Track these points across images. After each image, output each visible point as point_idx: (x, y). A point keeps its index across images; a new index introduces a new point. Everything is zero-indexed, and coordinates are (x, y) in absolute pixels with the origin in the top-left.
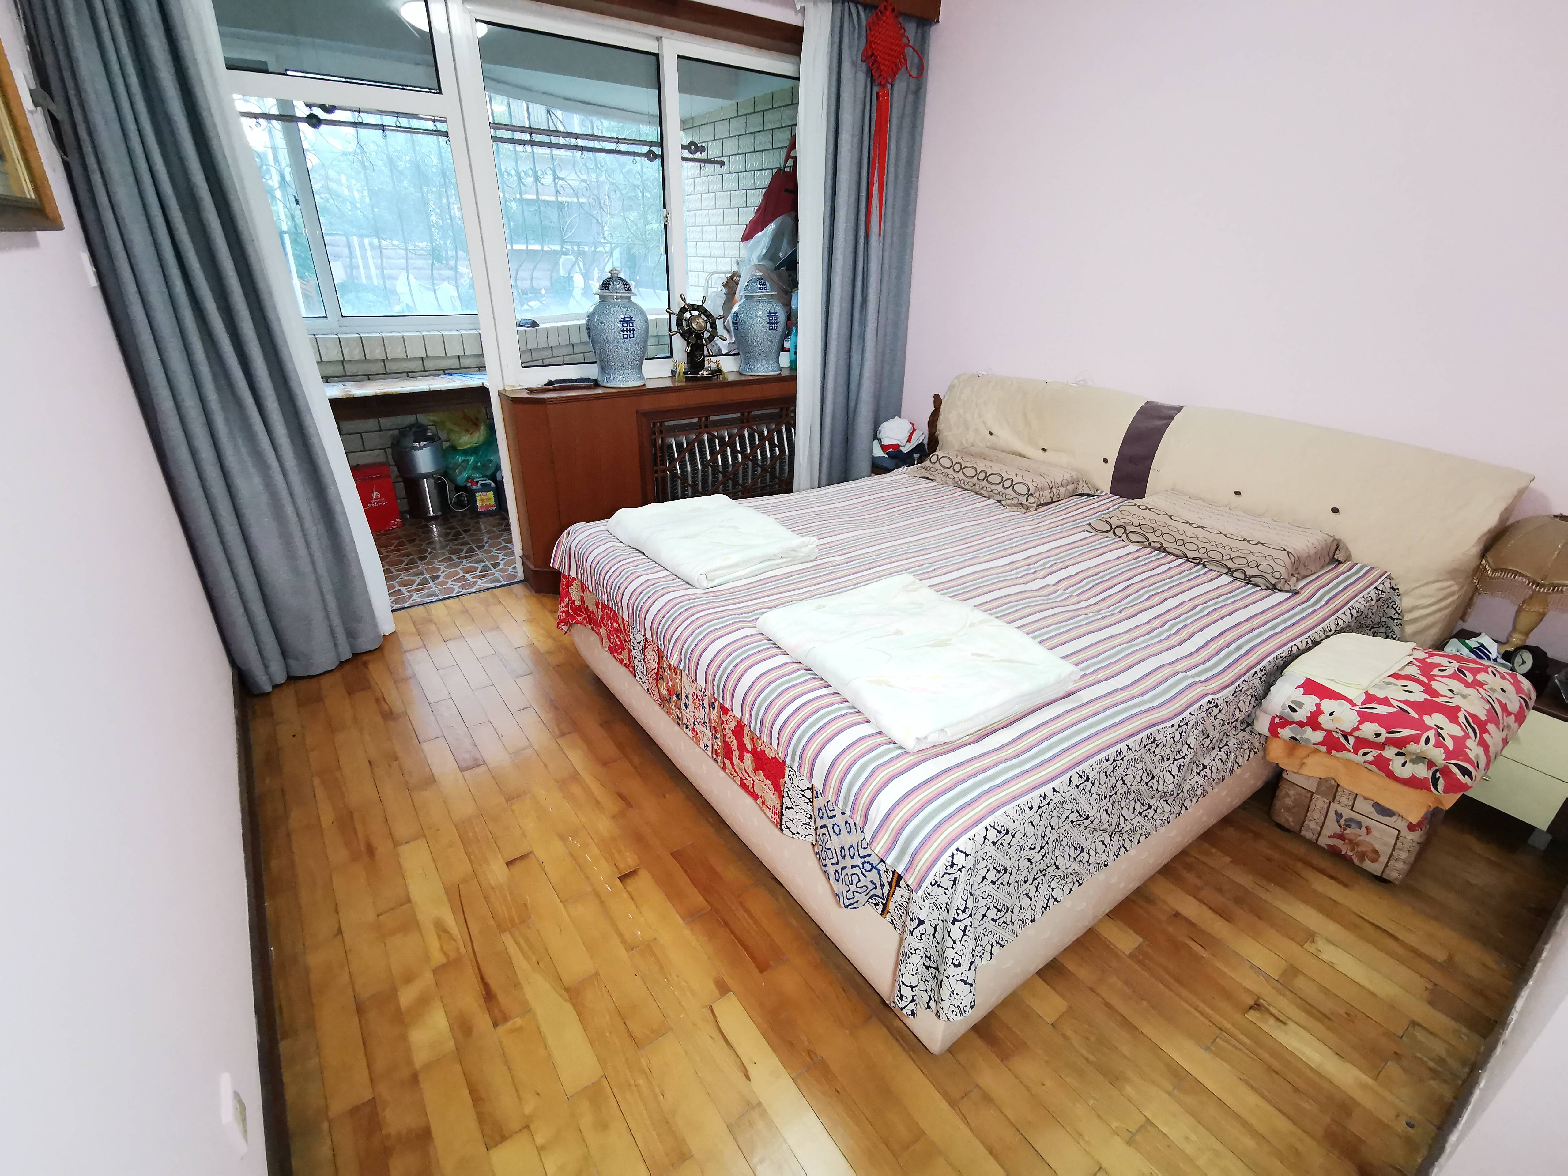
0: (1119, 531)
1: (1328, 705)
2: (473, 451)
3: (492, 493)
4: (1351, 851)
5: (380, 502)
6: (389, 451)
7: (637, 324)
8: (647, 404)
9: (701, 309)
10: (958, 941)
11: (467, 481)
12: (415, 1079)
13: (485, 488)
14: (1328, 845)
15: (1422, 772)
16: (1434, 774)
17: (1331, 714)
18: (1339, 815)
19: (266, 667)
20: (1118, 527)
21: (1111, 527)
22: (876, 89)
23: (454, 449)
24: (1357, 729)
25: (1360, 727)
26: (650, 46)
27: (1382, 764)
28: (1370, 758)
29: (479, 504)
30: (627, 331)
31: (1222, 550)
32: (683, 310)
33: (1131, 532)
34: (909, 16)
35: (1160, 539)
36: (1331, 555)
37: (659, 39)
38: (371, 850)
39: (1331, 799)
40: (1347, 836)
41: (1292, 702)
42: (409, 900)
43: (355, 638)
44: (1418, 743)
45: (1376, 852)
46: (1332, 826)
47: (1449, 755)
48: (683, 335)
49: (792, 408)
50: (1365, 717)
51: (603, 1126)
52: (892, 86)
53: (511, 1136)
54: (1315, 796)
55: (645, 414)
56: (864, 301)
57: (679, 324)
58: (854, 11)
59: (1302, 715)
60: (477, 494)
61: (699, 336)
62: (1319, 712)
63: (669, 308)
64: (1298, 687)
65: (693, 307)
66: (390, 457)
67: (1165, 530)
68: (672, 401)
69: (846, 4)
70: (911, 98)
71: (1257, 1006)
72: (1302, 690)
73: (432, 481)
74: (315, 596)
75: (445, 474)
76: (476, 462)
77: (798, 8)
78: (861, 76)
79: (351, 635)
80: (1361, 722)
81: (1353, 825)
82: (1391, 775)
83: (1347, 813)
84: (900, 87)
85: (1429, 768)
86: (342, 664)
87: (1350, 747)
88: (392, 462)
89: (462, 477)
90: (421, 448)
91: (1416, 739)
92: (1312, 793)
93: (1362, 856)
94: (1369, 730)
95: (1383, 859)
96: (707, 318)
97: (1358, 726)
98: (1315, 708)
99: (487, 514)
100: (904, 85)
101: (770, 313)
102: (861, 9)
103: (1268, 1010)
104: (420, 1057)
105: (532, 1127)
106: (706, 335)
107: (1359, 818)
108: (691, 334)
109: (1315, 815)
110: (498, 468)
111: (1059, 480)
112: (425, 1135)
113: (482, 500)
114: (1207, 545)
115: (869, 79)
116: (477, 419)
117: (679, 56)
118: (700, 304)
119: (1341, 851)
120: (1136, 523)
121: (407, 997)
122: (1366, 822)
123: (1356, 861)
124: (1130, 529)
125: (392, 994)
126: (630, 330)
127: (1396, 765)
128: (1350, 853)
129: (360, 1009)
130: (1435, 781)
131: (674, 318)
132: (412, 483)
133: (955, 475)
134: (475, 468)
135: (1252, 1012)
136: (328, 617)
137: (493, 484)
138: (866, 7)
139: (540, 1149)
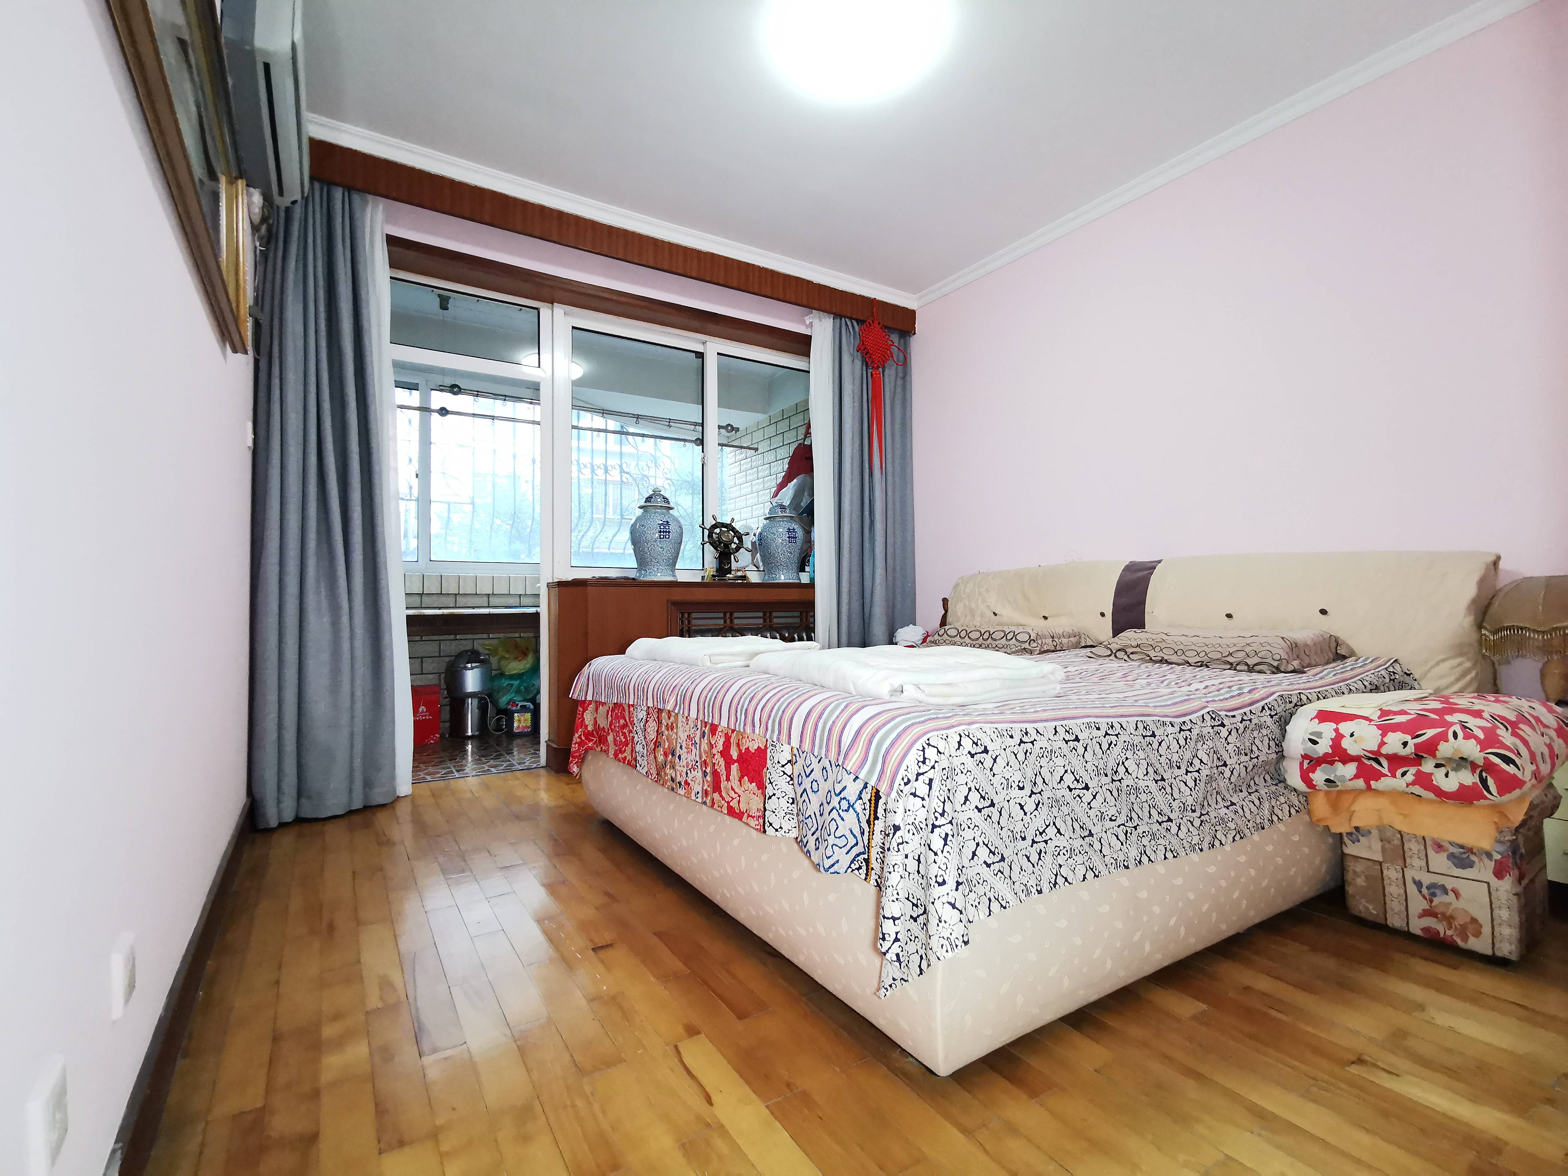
0: (1120, 654)
1: (1345, 728)
2: (519, 676)
3: (529, 714)
4: (1450, 928)
5: (425, 716)
6: (443, 676)
7: (673, 527)
8: (678, 595)
9: (730, 527)
10: (939, 853)
11: (508, 703)
12: (316, 1094)
13: (524, 709)
14: (1423, 929)
15: (1468, 778)
16: (1481, 776)
17: (1352, 735)
18: (1419, 884)
19: (279, 802)
20: (1119, 650)
21: (1111, 651)
22: (870, 371)
23: (502, 675)
24: (1382, 744)
25: (1385, 740)
26: (699, 348)
27: (1424, 780)
28: (1410, 777)
29: (516, 725)
30: (663, 532)
31: (1220, 649)
32: (714, 526)
33: (1132, 653)
34: (892, 329)
35: (1161, 654)
36: (1334, 650)
37: (704, 343)
38: (331, 928)
39: (1401, 862)
40: (1437, 911)
41: (1311, 734)
42: (359, 962)
43: (371, 789)
44: (1447, 741)
45: (1474, 920)
46: (1418, 904)
47: (1484, 745)
48: (711, 544)
49: (811, 614)
50: (1385, 730)
51: (525, 1139)
52: (883, 372)
53: (411, 1143)
54: (1385, 866)
55: (675, 604)
56: (872, 522)
57: (710, 536)
58: (849, 323)
59: (1324, 747)
60: (516, 715)
61: (727, 545)
62: (1339, 737)
63: (703, 524)
64: (1311, 719)
65: (723, 525)
66: (442, 681)
67: (1163, 645)
68: (700, 595)
69: (843, 319)
70: (900, 382)
71: (1360, 1061)
72: (1316, 720)
73: (476, 701)
74: (345, 732)
75: (490, 696)
76: (519, 686)
77: (808, 323)
78: (858, 363)
79: (368, 784)
80: (1383, 735)
81: (1438, 892)
82: (1439, 792)
83: (1427, 879)
84: (890, 374)
85: (1473, 772)
86: (351, 813)
87: (1385, 771)
88: (443, 686)
89: (503, 700)
90: (472, 668)
91: (1443, 737)
92: (1380, 863)
93: (1463, 932)
94: (1394, 743)
95: (1486, 930)
96: (735, 534)
97: (1382, 739)
98: (1335, 734)
99: (521, 735)
100: (893, 371)
101: (789, 529)
102: (855, 324)
103: (1375, 1066)
104: (326, 1077)
105: (440, 1137)
106: (734, 546)
107: (1440, 880)
108: (720, 543)
109: (1393, 890)
110: (538, 692)
111: (1060, 631)
112: (311, 1139)
113: (519, 721)
114: (1205, 648)
115: (864, 367)
116: (527, 649)
117: (718, 354)
118: (729, 522)
119: (1438, 932)
120: (1134, 643)
121: (329, 1031)
122: (1450, 883)
123: (1460, 943)
124: (1129, 650)
125: (317, 1026)
126: (666, 532)
127: (1439, 778)
128: (1449, 933)
129: (276, 1039)
130: (1484, 782)
131: (706, 533)
132: (458, 700)
133: (962, 641)
134: (518, 691)
135: (1353, 1066)
136: (351, 757)
137: (532, 707)
138: (858, 321)
139: (443, 1156)
